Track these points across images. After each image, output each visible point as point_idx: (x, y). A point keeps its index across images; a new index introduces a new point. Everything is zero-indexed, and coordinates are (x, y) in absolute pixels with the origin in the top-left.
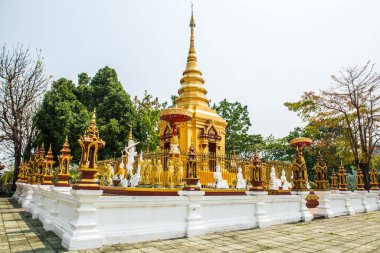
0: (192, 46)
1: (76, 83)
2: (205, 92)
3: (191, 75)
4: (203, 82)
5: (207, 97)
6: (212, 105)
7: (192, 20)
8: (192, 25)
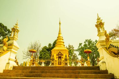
0: (60, 30)
1: (48, 47)
2: (64, 43)
3: (59, 38)
4: (63, 40)
5: (64, 44)
6: (65, 46)
7: (60, 23)
8: (60, 24)
